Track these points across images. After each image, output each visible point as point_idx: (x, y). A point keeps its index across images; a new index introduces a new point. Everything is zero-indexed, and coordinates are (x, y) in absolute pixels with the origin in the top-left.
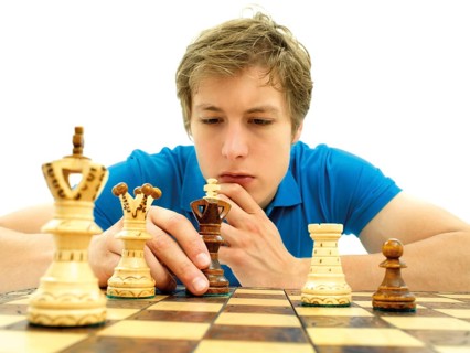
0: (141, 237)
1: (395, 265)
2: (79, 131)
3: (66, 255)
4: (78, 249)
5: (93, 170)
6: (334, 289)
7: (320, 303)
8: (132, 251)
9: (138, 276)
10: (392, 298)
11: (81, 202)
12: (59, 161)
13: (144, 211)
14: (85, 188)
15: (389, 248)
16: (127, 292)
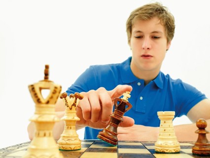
0: (74, 119)
1: (204, 132)
2: (47, 67)
3: (42, 133)
4: (48, 130)
5: (56, 88)
6: (172, 144)
7: (166, 151)
8: (69, 126)
9: (73, 139)
10: (203, 149)
11: (49, 105)
12: (37, 84)
13: (75, 106)
14: (52, 98)
15: (200, 124)
16: (68, 147)
